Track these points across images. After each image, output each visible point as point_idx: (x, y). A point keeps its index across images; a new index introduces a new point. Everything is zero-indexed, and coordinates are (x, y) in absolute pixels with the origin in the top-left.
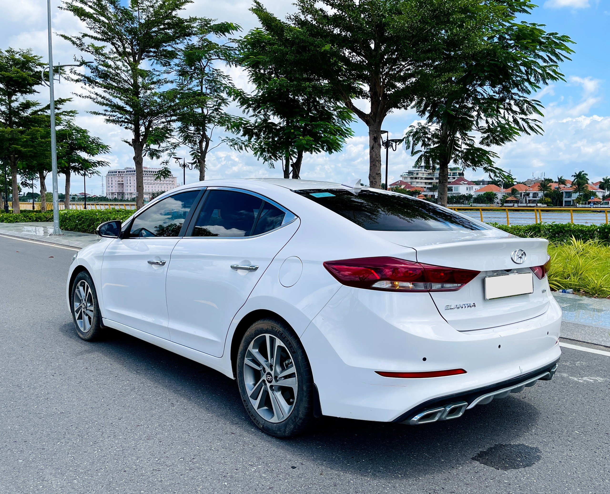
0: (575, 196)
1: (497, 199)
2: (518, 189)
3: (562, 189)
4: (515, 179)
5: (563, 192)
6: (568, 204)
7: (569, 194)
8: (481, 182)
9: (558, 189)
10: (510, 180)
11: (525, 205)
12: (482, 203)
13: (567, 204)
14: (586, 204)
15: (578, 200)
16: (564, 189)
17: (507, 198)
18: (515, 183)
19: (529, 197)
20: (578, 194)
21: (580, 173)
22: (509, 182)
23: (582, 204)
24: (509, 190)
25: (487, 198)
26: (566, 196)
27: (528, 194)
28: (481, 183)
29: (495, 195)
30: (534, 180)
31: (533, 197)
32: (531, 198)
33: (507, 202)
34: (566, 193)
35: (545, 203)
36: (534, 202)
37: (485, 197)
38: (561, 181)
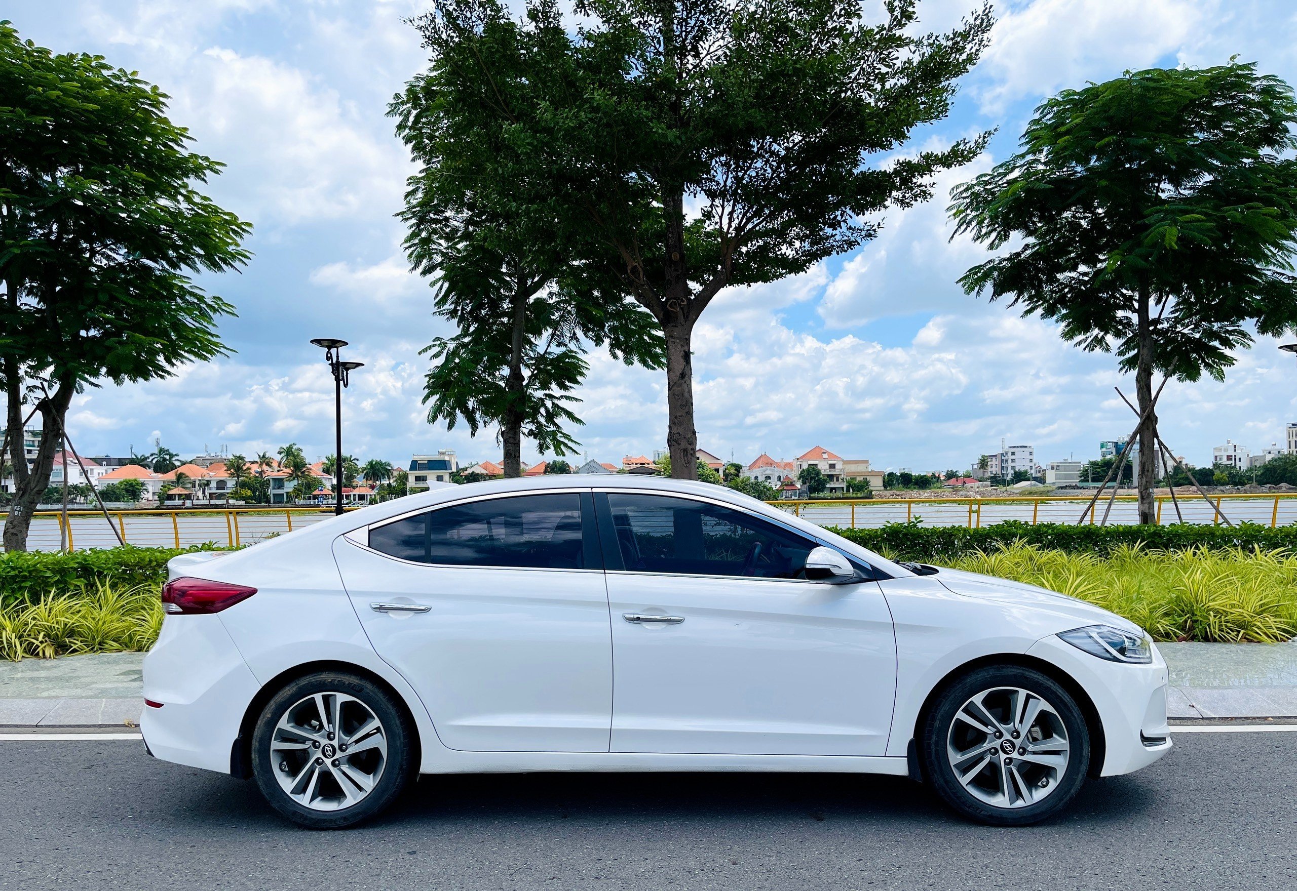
0: (289, 487)
1: (148, 492)
2: (188, 474)
3: (266, 474)
4: (177, 455)
5: (269, 480)
6: (279, 498)
7: (279, 483)
8: (103, 459)
9: (261, 473)
10: (168, 457)
11: (206, 502)
12: (117, 500)
13: (276, 500)
14: (309, 498)
15: (298, 492)
16: (271, 473)
17: (169, 489)
18: (177, 463)
19: (211, 488)
20: (295, 482)
21: (290, 448)
22: (165, 460)
23: (304, 499)
24: (171, 476)
25: (127, 491)
26: (274, 486)
27: (208, 483)
28: (104, 463)
29: (143, 484)
30: (208, 457)
31: (218, 488)
32: (214, 491)
33: (170, 497)
34: (275, 480)
35: (243, 499)
36: (220, 496)
37: (123, 489)
38: (265, 460)
